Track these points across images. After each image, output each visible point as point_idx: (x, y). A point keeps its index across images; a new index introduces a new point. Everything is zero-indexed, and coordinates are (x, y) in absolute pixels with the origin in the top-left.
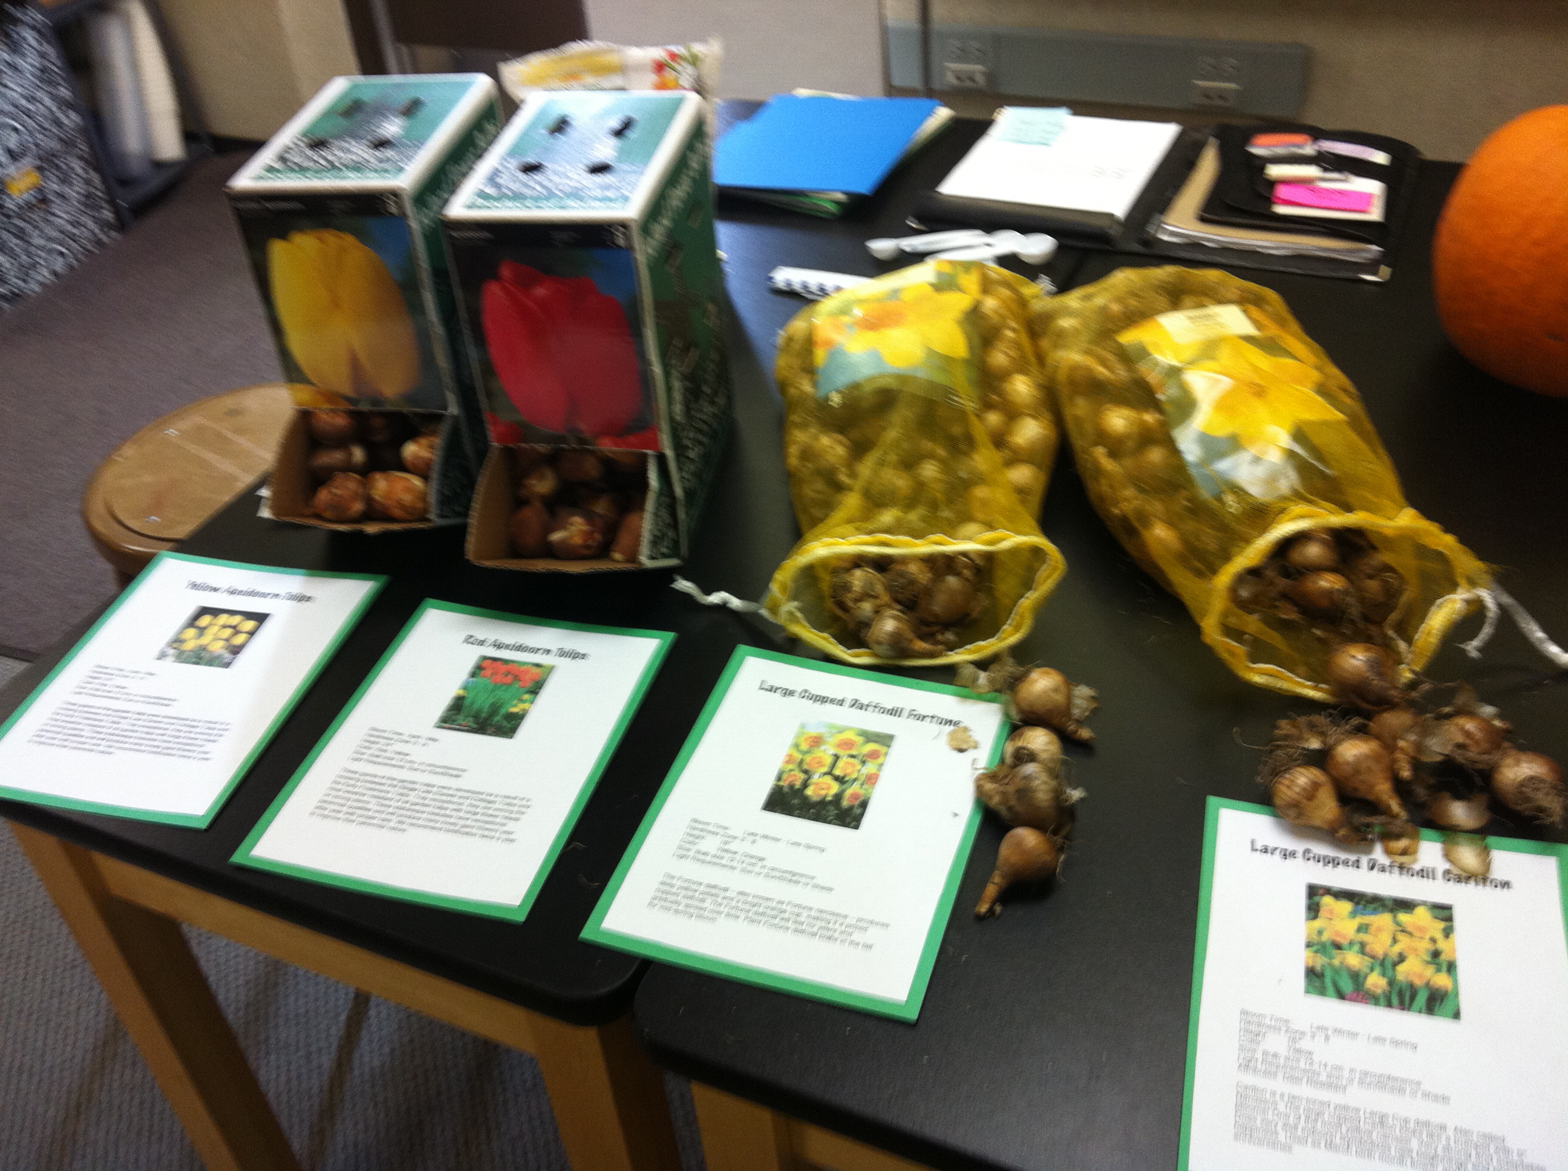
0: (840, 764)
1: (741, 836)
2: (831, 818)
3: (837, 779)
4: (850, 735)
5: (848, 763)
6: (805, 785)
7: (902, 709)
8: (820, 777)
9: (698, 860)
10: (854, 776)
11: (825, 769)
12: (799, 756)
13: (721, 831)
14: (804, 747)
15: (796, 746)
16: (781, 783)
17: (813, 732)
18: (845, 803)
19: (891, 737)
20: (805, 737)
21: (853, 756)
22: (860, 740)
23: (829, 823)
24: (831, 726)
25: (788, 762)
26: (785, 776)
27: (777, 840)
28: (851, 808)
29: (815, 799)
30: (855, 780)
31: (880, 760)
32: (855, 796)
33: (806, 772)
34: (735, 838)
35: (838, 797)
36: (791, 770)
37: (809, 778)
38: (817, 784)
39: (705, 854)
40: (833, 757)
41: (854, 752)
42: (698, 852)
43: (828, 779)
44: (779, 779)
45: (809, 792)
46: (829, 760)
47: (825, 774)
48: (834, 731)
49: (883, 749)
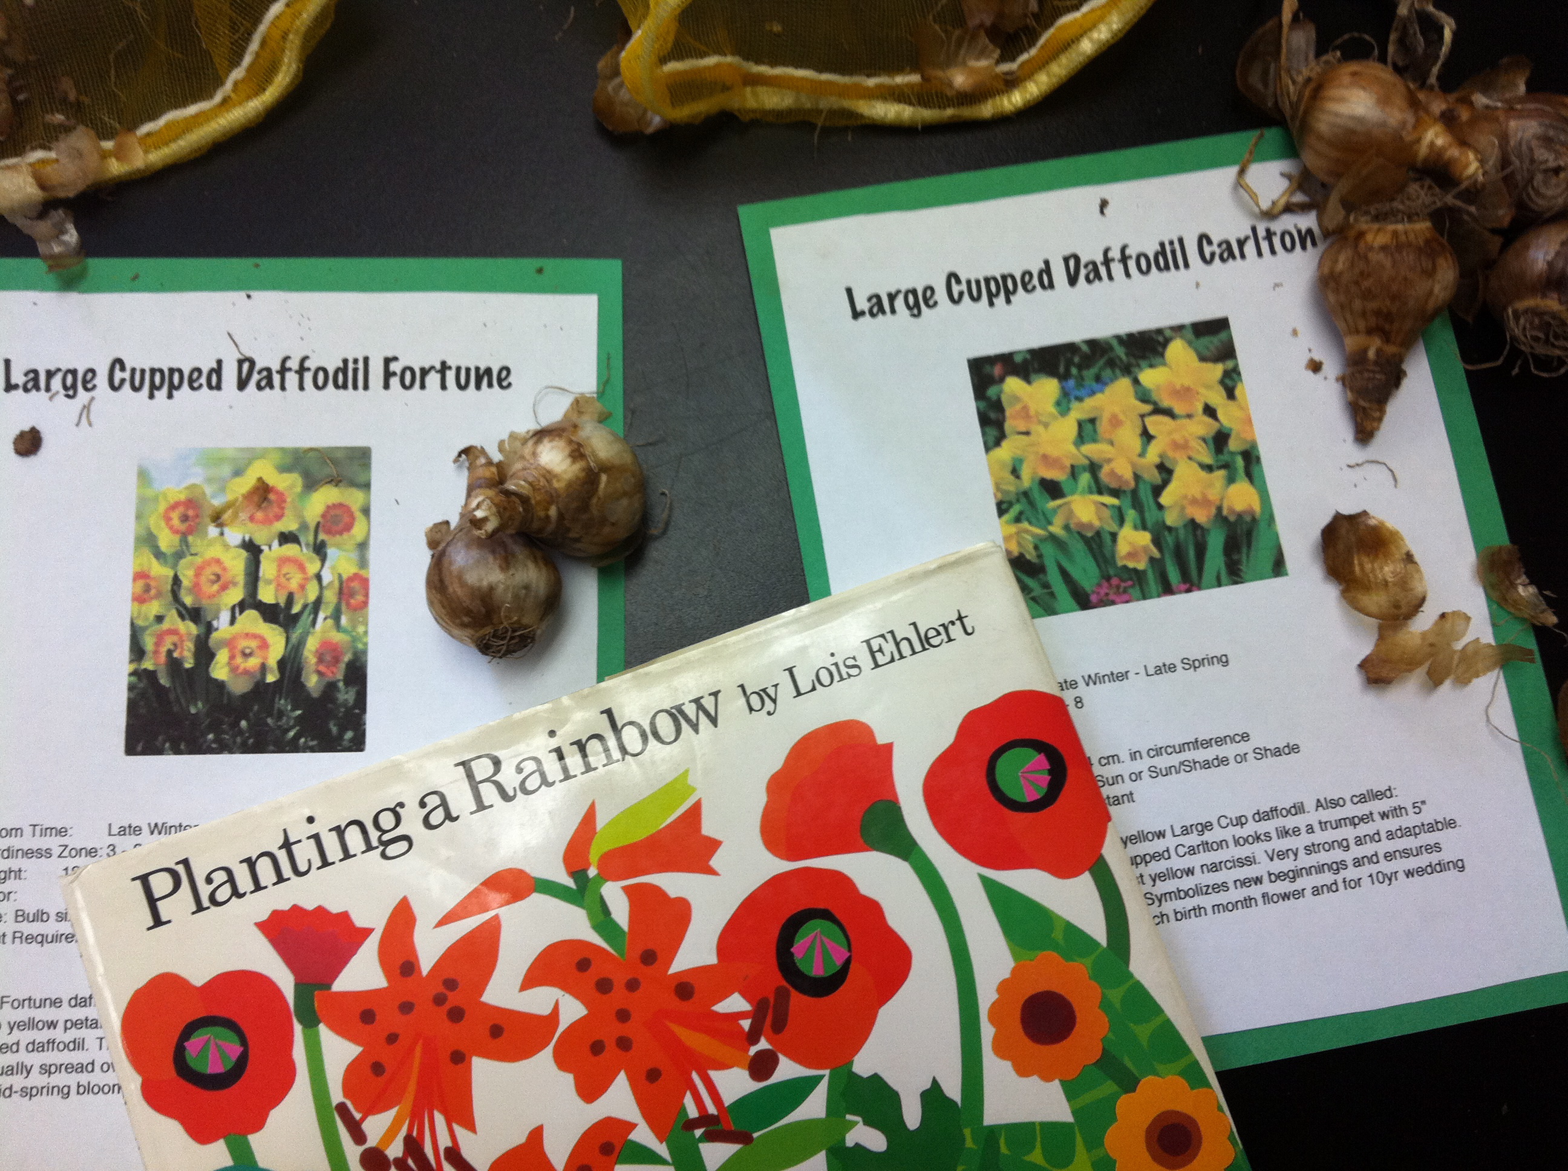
0: (267, 569)
1: (102, 841)
2: (291, 734)
3: (270, 614)
4: (264, 471)
5: (283, 561)
6: (205, 652)
7: (366, 360)
8: (233, 621)
9: (30, 939)
10: (312, 595)
11: (236, 595)
12: (161, 571)
13: (53, 843)
14: (167, 541)
15: (147, 541)
16: (148, 665)
17: (174, 489)
18: (312, 681)
19: (362, 456)
20: (162, 507)
21: (286, 538)
22: (287, 483)
23: (293, 747)
24: (211, 459)
25: (139, 599)
26: (149, 643)
28: (330, 688)
29: (239, 687)
30: (318, 604)
31: (358, 531)
32: (329, 653)
33: (194, 614)
34: (92, 852)
35: (290, 665)
36: (160, 619)
37: (209, 628)
38: (230, 643)
39: (40, 916)
40: (244, 554)
41: (289, 524)
42: (20, 916)
43: (251, 620)
44: (137, 651)
45: (220, 671)
46: (236, 564)
47: (242, 606)
48: (226, 470)
49: (354, 498)
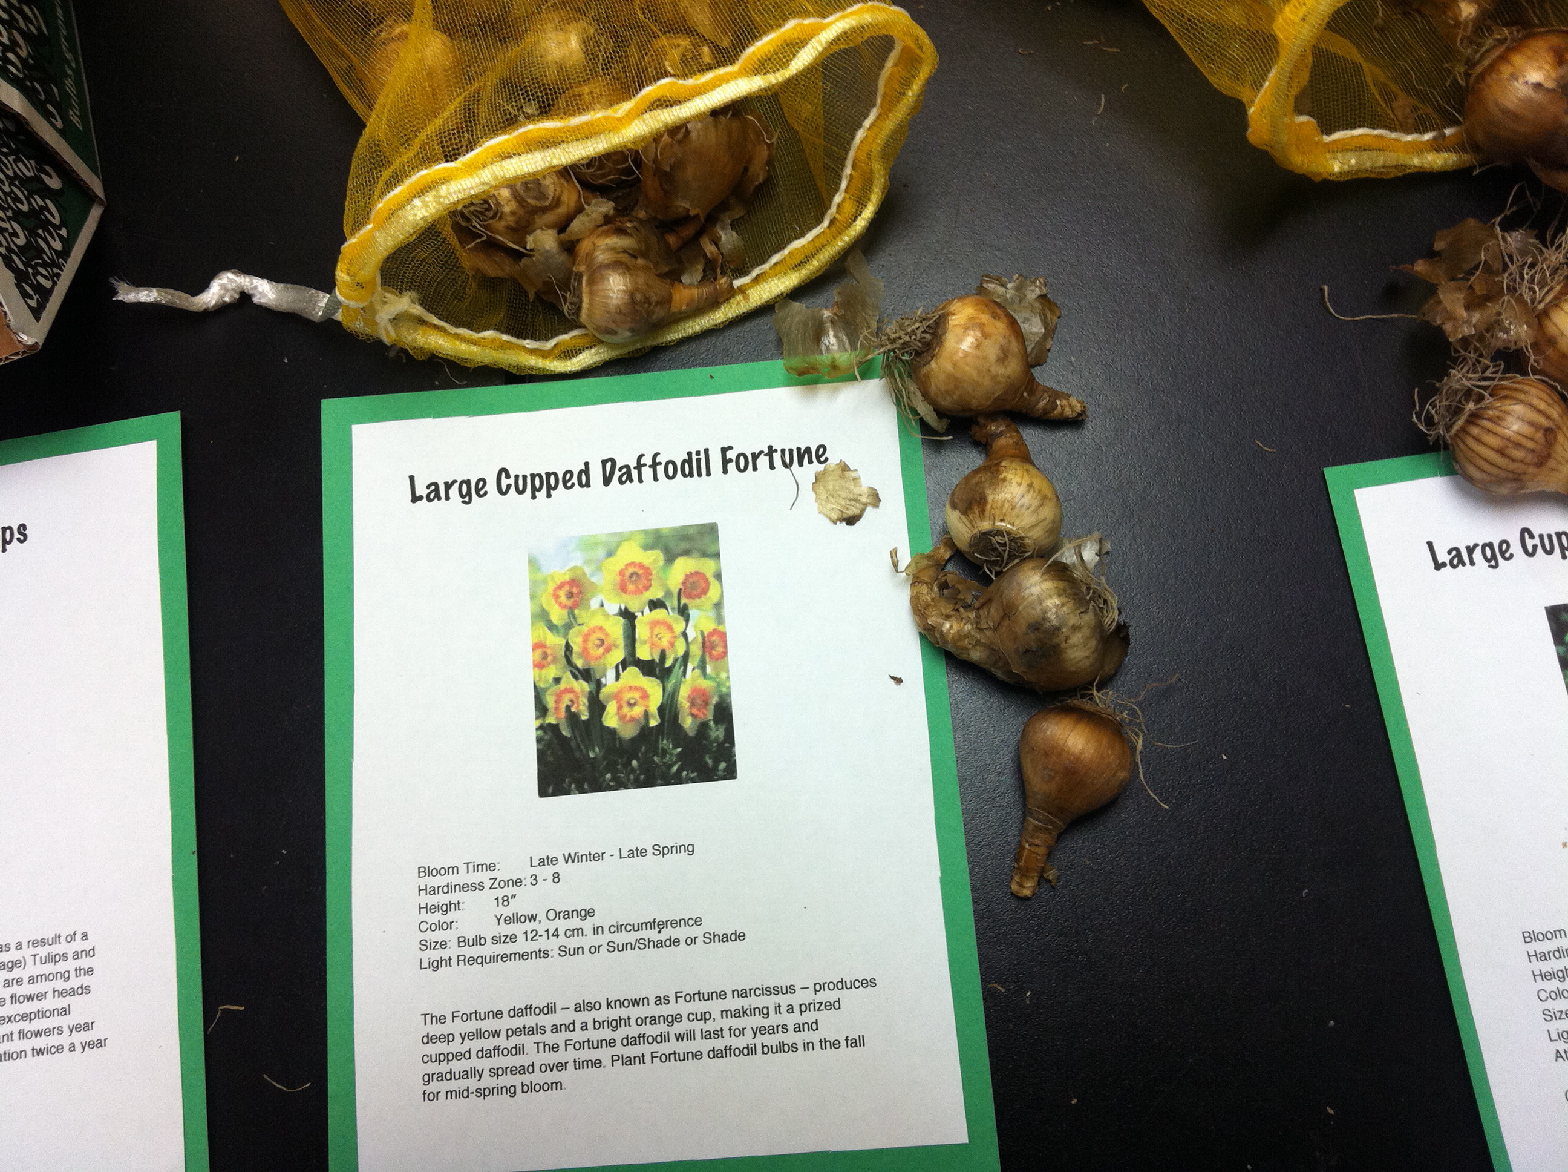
0: (642, 631)
1: (526, 873)
2: (675, 768)
3: (648, 668)
4: (632, 553)
5: (654, 624)
6: (597, 706)
7: (706, 451)
8: (618, 678)
9: (472, 961)
10: (680, 649)
11: (618, 655)
12: (556, 641)
13: (484, 877)
14: (557, 615)
15: (542, 616)
16: (551, 719)
17: (559, 571)
18: (688, 723)
19: (710, 531)
20: (551, 587)
21: (655, 604)
22: (653, 558)
23: (677, 780)
24: (588, 544)
25: (539, 665)
26: (550, 701)
27: (598, 857)
28: (703, 727)
29: (628, 732)
30: (686, 657)
31: (713, 593)
32: (699, 698)
33: (585, 674)
34: (518, 883)
35: (669, 710)
36: (557, 680)
37: (599, 685)
38: (617, 696)
39: (479, 940)
40: (622, 620)
41: (656, 593)
42: (462, 941)
43: (632, 675)
44: (542, 709)
45: (611, 720)
46: (616, 629)
47: (624, 664)
48: (601, 552)
49: (707, 567)
